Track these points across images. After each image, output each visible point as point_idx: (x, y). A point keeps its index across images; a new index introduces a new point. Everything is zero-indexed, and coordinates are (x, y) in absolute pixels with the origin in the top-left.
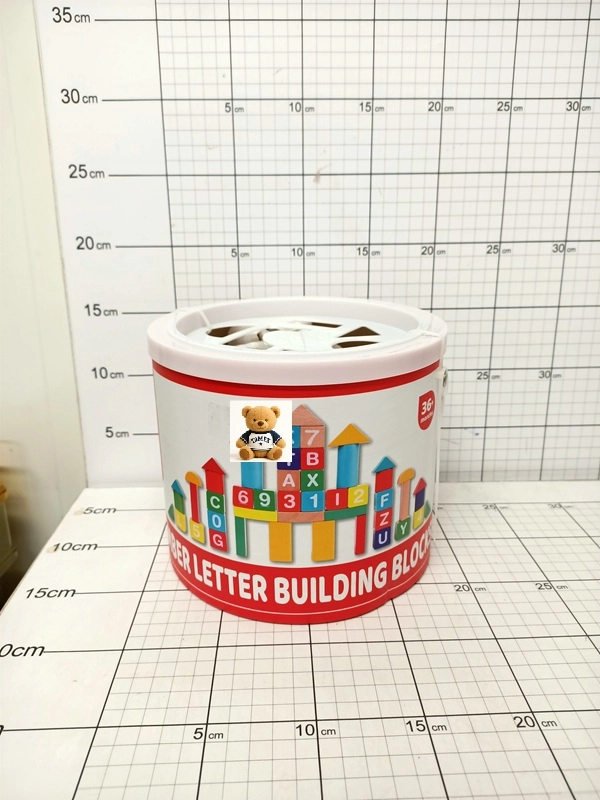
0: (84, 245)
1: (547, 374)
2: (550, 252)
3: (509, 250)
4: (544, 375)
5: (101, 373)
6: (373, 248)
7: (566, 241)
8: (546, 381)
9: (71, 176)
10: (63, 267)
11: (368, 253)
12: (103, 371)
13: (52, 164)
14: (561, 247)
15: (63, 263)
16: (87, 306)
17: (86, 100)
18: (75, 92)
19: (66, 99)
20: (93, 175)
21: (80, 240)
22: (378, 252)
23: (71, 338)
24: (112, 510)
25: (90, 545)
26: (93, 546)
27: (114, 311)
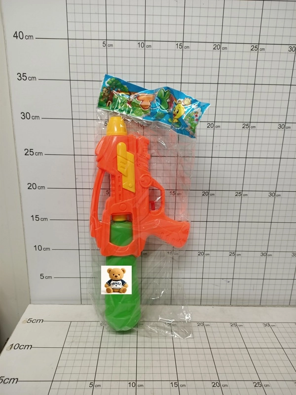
0: (31, 187)
1: (265, 254)
2: (268, 196)
3: (247, 195)
4: (263, 254)
5: (38, 248)
6: (178, 192)
7: (276, 191)
8: (264, 258)
9: (25, 155)
10: (21, 197)
11: (175, 194)
12: (40, 247)
13: (15, 148)
14: (273, 194)
15: (20, 195)
16: (33, 216)
17: (33, 118)
18: (28, 114)
19: (23, 117)
20: (37, 154)
21: (30, 185)
22: (180, 194)
23: (24, 231)
24: (41, 321)
25: (29, 346)
26: (30, 347)
27: (46, 219)
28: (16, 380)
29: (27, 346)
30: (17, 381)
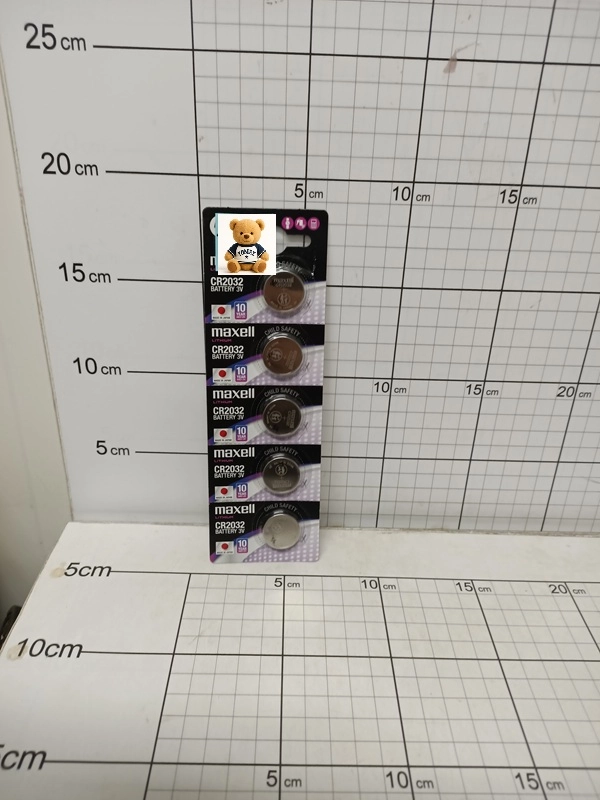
0: (55, 167)
5: (87, 365)
6: (526, 192)
9: (29, 46)
10: (23, 202)
11: (517, 199)
12: (90, 362)
15: (21, 195)
16: (64, 266)
20: (66, 44)
21: (48, 159)
22: (534, 199)
23: (40, 314)
24: (106, 571)
25: (72, 647)
26: (76, 650)
27: (104, 276)
28: (39, 758)
29: (69, 648)
30: (43, 761)
